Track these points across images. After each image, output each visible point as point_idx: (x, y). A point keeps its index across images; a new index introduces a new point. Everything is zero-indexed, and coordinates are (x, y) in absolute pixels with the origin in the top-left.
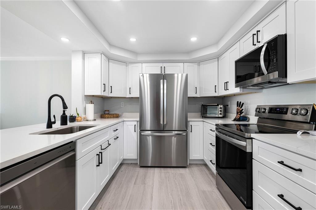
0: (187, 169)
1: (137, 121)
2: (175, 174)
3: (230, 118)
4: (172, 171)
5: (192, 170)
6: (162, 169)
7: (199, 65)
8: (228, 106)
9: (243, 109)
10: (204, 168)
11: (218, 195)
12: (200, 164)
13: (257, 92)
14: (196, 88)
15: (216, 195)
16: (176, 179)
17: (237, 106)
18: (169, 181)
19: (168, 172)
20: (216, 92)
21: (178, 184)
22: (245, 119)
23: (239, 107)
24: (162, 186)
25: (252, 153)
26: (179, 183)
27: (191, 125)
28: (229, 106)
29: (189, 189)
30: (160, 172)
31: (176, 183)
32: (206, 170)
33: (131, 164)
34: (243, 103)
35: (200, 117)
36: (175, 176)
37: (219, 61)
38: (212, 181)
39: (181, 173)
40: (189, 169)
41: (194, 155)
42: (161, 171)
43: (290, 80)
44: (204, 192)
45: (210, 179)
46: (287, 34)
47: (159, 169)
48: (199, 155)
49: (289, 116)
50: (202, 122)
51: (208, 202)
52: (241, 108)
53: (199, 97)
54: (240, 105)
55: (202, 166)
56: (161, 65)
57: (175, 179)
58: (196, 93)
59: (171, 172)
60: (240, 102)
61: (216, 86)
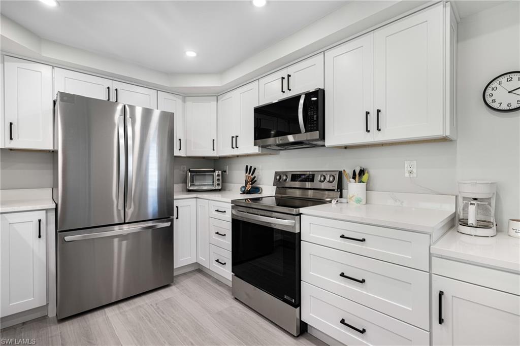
0: (173, 288)
1: (47, 210)
2: (156, 304)
3: (229, 190)
4: (147, 302)
5: (182, 286)
6: (122, 305)
7: (184, 101)
8: (225, 171)
9: (255, 177)
10: (200, 276)
11: (241, 308)
12: (191, 272)
13: (272, 154)
14: (180, 140)
15: (238, 310)
16: (163, 313)
17: (246, 173)
18: (150, 321)
19: (140, 306)
20: (214, 150)
21: (172, 321)
22: (256, 190)
23: (249, 173)
24: (141, 338)
25: (300, 233)
26: (172, 318)
27: (177, 207)
28: (227, 171)
29: (196, 320)
30: (121, 313)
31: (167, 319)
32: (205, 279)
33: (24, 323)
34: (255, 169)
35: (183, 191)
36: (158, 308)
37: (218, 102)
38: (221, 292)
39: (166, 298)
40: (177, 285)
41: (181, 260)
42: (121, 310)
43: (329, 142)
44: (220, 314)
45: (218, 290)
46: (326, 90)
47: (115, 307)
48: (190, 257)
49: (316, 184)
50: (195, 199)
51: (234, 325)
52: (252, 175)
53: (185, 156)
54: (250, 170)
55: (195, 274)
56: (108, 83)
57: (161, 314)
58: (180, 150)
59: (147, 304)
60: (251, 167)
61: (213, 140)
